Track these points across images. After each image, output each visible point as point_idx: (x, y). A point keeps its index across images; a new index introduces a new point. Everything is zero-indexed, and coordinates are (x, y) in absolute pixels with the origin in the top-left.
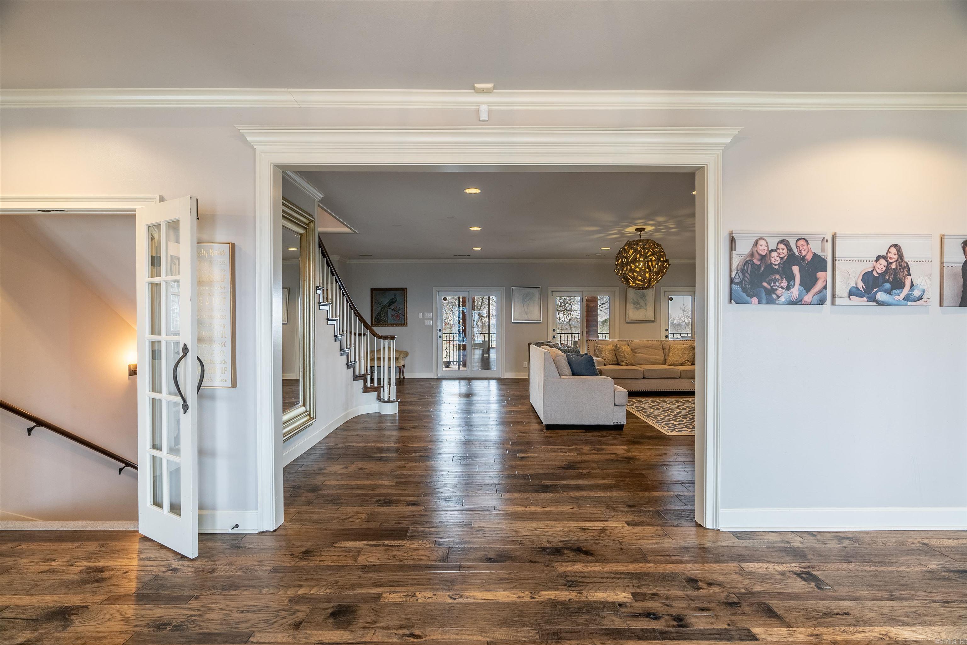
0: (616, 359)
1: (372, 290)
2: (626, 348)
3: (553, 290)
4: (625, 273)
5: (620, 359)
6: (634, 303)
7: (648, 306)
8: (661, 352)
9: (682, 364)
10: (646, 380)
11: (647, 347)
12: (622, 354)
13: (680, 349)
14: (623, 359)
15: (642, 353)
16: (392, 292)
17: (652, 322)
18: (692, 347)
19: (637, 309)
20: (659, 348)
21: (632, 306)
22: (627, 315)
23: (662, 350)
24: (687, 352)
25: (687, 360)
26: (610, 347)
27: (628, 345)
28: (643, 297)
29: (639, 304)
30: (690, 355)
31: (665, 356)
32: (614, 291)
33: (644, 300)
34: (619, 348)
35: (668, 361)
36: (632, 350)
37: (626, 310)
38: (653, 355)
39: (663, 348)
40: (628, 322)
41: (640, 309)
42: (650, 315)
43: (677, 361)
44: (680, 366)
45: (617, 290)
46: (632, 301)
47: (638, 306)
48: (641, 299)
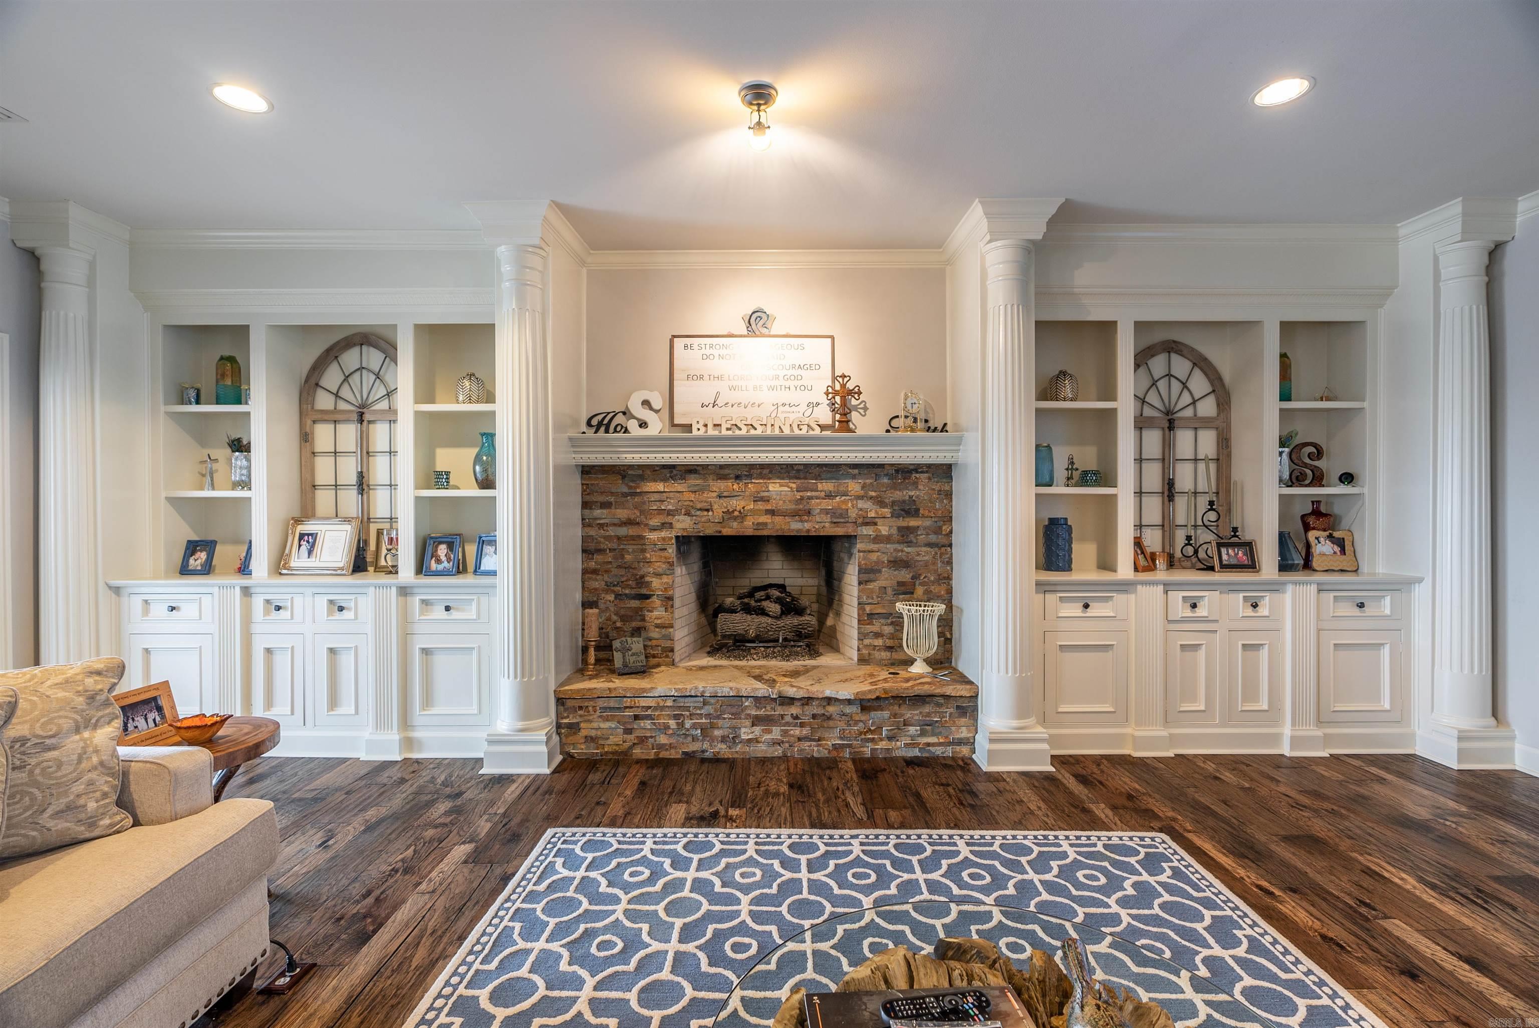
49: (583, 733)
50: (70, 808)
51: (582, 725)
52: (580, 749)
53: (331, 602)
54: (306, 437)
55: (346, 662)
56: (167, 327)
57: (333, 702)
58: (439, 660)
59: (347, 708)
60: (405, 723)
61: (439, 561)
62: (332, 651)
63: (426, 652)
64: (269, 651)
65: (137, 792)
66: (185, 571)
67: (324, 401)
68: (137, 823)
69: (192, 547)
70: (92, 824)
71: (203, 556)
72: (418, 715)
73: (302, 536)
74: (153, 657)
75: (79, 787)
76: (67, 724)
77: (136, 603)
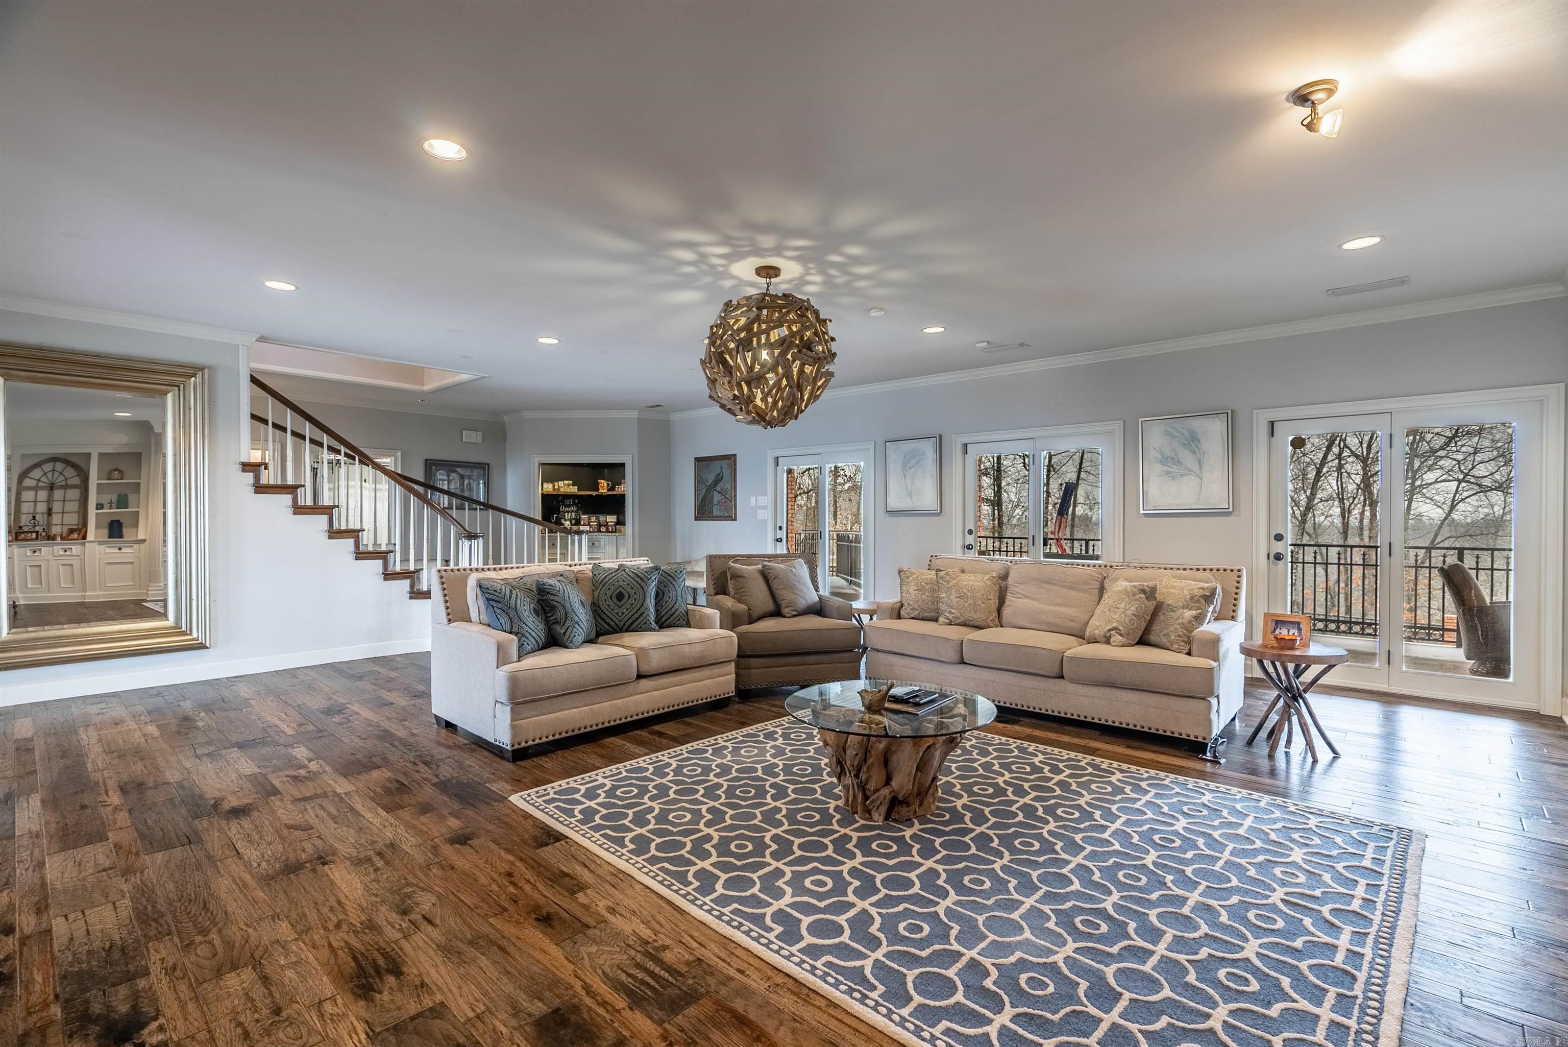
1: (698, 460)
3: (966, 440)
6: (1164, 460)
7: (1206, 466)
16: (718, 463)
17: (1225, 513)
19: (1174, 478)
20: (1086, 587)
21: (1158, 468)
22: (1142, 493)
23: (1096, 592)
25: (1119, 629)
27: (1005, 573)
28: (1193, 441)
29: (1179, 462)
32: (1112, 433)
33: (1194, 452)
37: (1141, 481)
40: (1146, 514)
41: (1182, 476)
42: (1216, 492)
45: (1117, 427)
46: (1159, 456)
47: (1175, 469)
48: (1184, 445)
50: (1166, 635)
75: (1175, 627)
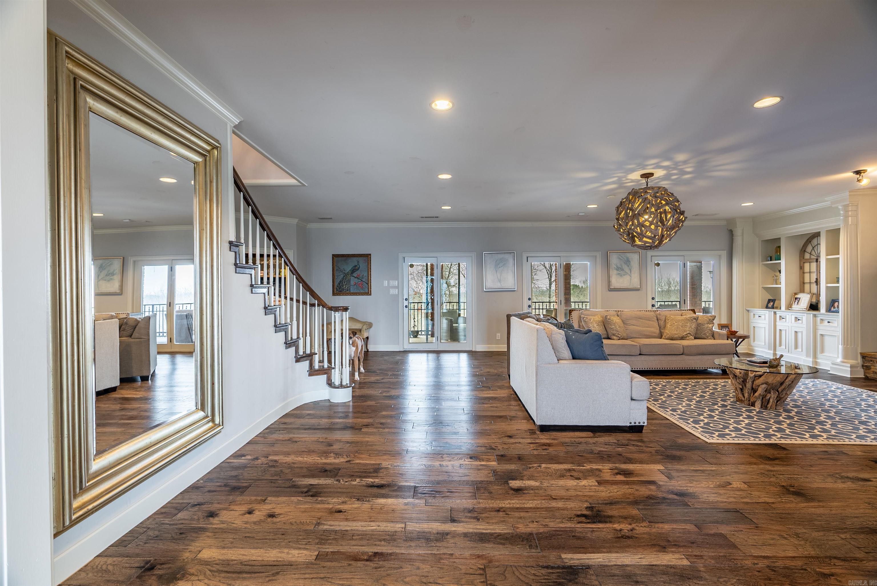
0: (605, 332)
1: (334, 256)
2: (616, 320)
3: (528, 256)
4: (630, 229)
5: (610, 332)
6: (618, 269)
7: (632, 272)
8: (656, 324)
9: (682, 338)
10: (643, 357)
11: (639, 318)
12: (613, 327)
13: (679, 320)
14: (614, 332)
15: (634, 325)
16: (355, 259)
17: (637, 290)
18: (695, 319)
19: (621, 276)
20: (654, 319)
21: (615, 272)
22: (609, 282)
23: (656, 321)
24: (688, 324)
25: (689, 334)
26: (598, 318)
27: (618, 316)
28: (628, 262)
29: (623, 270)
30: (693, 327)
31: (660, 328)
32: (596, 256)
33: (628, 266)
34: (609, 319)
35: (665, 334)
36: (623, 321)
37: (609, 277)
38: (647, 327)
39: (657, 319)
40: (611, 290)
41: (624, 275)
42: (635, 282)
43: (676, 334)
44: (680, 340)
45: (598, 255)
46: (615, 267)
47: (622, 272)
48: (625, 263)
49: (872, 370)
50: (705, 334)
51: (872, 367)
52: (871, 375)
53: (796, 318)
54: (802, 268)
55: (799, 335)
56: (762, 241)
57: (796, 347)
58: (826, 339)
59: (799, 350)
60: (815, 356)
61: (834, 308)
62: (796, 332)
63: (822, 335)
64: (780, 330)
65: (715, 335)
66: (767, 307)
67: (807, 256)
68: (714, 339)
69: (769, 301)
70: (708, 337)
71: (772, 303)
72: (819, 355)
73: (796, 298)
74: (756, 329)
75: (706, 331)
76: (706, 323)
77: (752, 314)
